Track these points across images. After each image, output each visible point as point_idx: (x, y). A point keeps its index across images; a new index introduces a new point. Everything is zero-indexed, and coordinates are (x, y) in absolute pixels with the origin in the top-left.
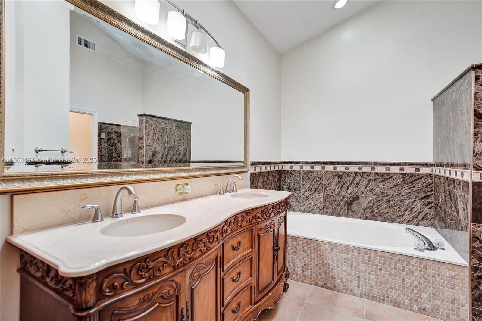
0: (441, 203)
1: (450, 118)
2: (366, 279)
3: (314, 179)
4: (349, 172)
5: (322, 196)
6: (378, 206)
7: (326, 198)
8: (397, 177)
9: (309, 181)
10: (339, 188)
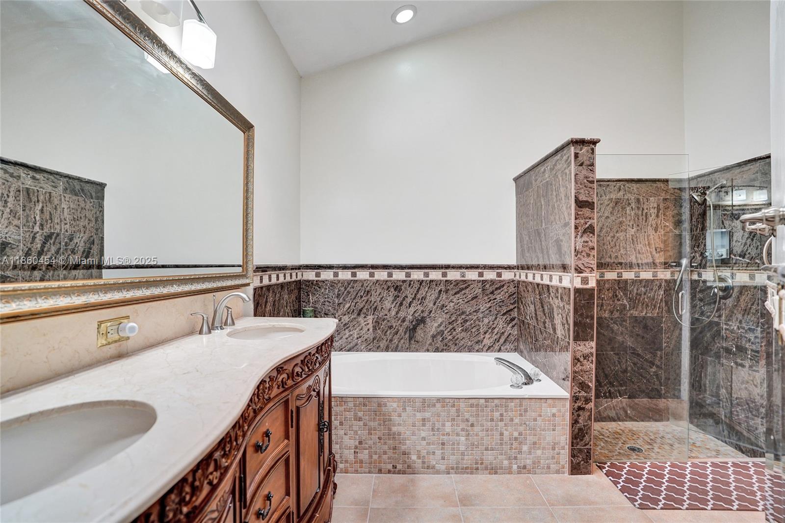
0: (528, 318)
1: (542, 205)
2: (453, 444)
3: (357, 293)
4: (411, 281)
5: (370, 321)
6: (451, 330)
7: (377, 324)
8: (475, 286)
9: (349, 298)
10: (397, 307)
